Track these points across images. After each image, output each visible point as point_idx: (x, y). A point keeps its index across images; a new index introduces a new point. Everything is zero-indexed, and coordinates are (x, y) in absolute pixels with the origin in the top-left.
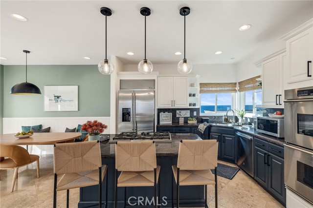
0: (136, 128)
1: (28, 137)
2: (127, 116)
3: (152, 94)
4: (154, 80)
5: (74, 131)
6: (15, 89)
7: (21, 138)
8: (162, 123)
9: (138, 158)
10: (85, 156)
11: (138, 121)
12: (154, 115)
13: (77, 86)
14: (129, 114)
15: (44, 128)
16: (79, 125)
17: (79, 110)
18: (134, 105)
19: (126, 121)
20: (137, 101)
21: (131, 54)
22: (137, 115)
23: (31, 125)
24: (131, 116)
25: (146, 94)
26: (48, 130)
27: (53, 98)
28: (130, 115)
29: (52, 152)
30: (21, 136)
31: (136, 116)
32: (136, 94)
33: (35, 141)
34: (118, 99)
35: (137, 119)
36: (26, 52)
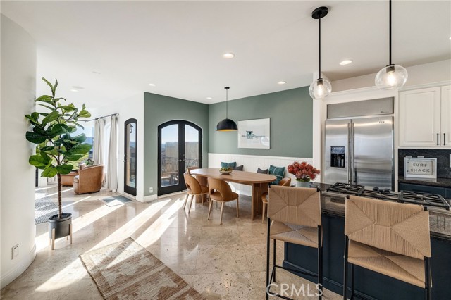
0: (356, 179)
1: (228, 174)
2: (339, 158)
3: (388, 122)
4: (393, 98)
5: (266, 172)
6: (220, 126)
7: (224, 174)
8: (409, 176)
9: (388, 228)
10: (300, 206)
11: (360, 169)
12: (394, 159)
13: (269, 119)
14: (342, 156)
15: (238, 165)
16: (271, 166)
17: (271, 148)
18: (351, 141)
19: (337, 166)
20: (356, 136)
21: (346, 62)
22: (357, 158)
23: (228, 162)
24: (346, 160)
25: (377, 123)
26: (241, 168)
27: (246, 134)
28: (344, 158)
29: (250, 194)
30: (223, 171)
31: (355, 161)
32: (356, 125)
33: (233, 178)
34: (324, 133)
35: (358, 166)
36: (227, 88)
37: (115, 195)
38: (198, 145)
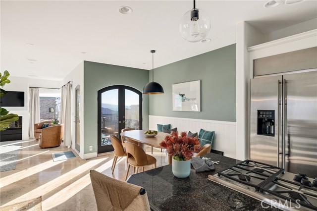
2: (268, 124)
13: (199, 81)
14: (271, 121)
15: (172, 128)
16: (201, 130)
17: (201, 111)
18: (283, 104)
24: (277, 125)
36: (153, 51)
37: (69, 150)
38: (138, 108)
